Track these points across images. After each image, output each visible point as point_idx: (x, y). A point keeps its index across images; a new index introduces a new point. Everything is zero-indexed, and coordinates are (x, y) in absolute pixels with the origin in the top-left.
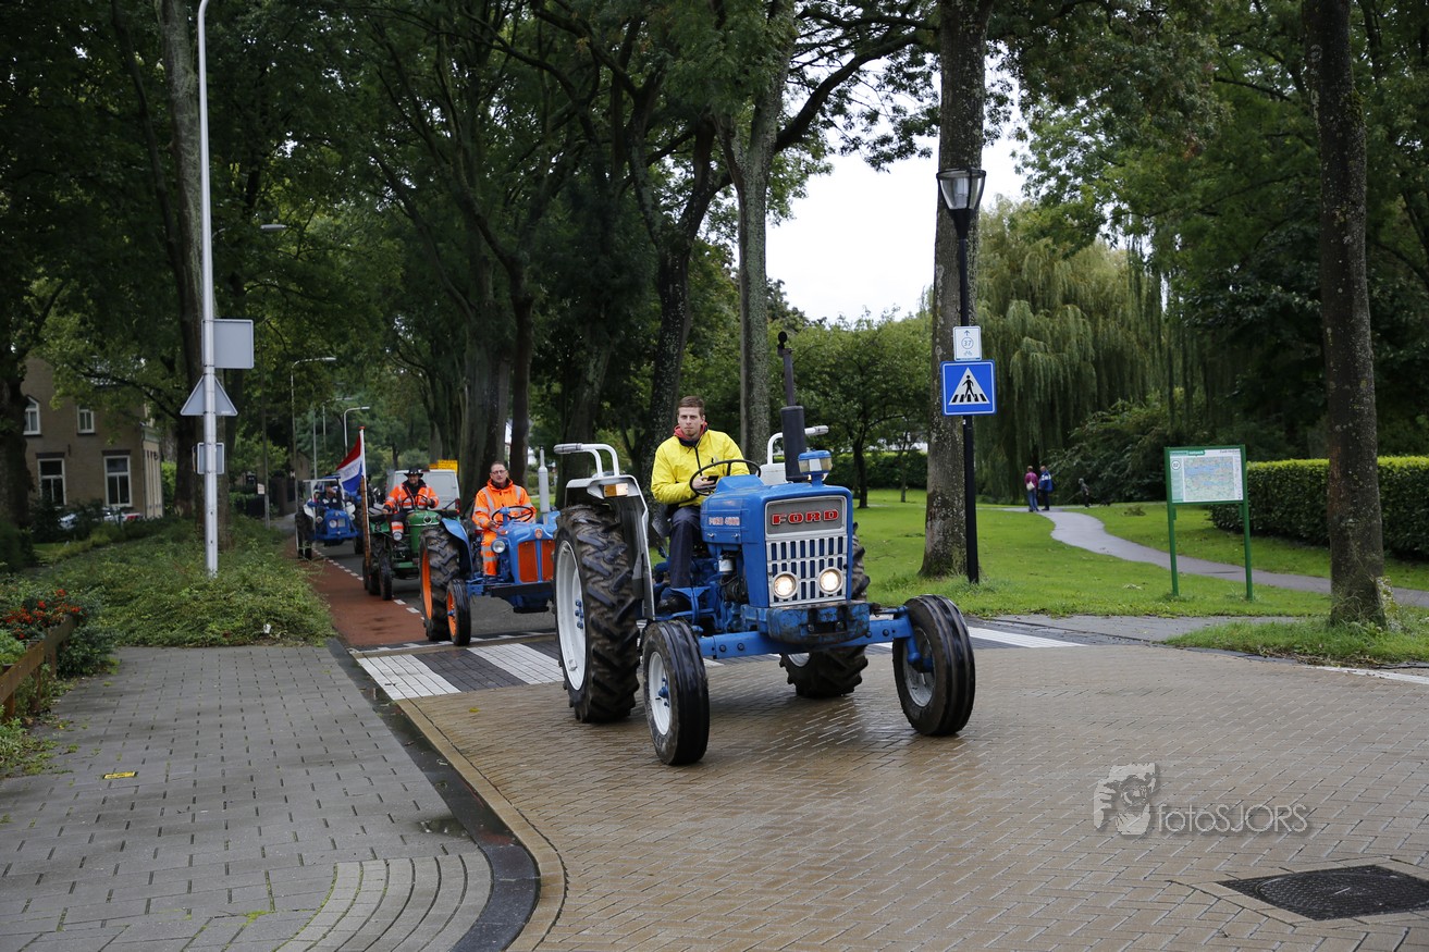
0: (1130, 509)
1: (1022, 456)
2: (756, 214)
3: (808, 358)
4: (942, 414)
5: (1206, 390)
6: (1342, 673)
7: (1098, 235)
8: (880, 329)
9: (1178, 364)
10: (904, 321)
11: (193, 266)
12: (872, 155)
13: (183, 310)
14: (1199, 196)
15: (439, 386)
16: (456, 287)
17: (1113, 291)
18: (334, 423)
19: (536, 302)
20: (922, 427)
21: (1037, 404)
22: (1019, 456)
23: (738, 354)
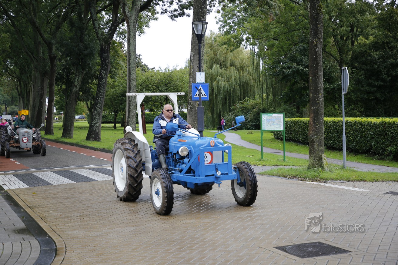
0: (249, 132)
1: (216, 114)
2: (133, 32)
3: (149, 80)
4: (192, 100)
5: (273, 95)
6: (311, 184)
7: (241, 45)
8: (172, 72)
9: (265, 87)
10: (180, 69)
12: (171, 15)
14: (273, 34)
15: (22, 84)
17: (246, 63)
19: (57, 58)
20: (185, 104)
21: (221, 98)
22: (215, 114)
23: (126, 78)
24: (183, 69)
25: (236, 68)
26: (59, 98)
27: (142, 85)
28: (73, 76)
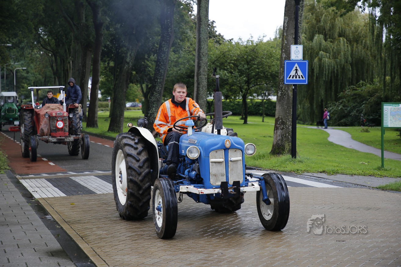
0: (363, 129)
3: (224, 56)
4: (284, 83)
7: (356, 6)
8: (257, 45)
9: (388, 66)
10: (268, 41)
15: (59, 60)
16: (68, 16)
17: (361, 32)
18: (10, 74)
19: (104, 25)
20: (273, 89)
21: (324, 81)
22: (315, 104)
23: (194, 53)
24: (272, 40)
25: (347, 40)
26: (106, 79)
27: (216, 62)
28: (124, 49)
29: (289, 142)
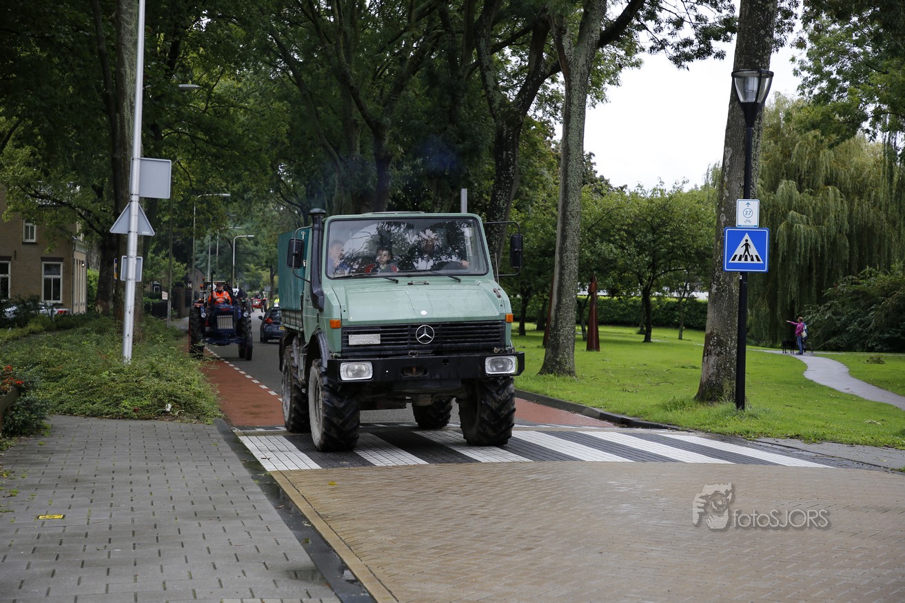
0: (872, 358)
1: (782, 307)
2: (579, 97)
3: (610, 218)
4: (722, 269)
7: (859, 130)
8: (671, 198)
10: (692, 191)
11: (125, 114)
12: (675, 55)
13: (114, 151)
16: (330, 144)
17: (868, 177)
18: (225, 246)
19: (394, 159)
20: (700, 280)
21: (797, 266)
22: (779, 308)
23: (554, 211)
24: (700, 189)
25: (840, 190)
27: (594, 228)
28: (427, 203)
29: (730, 380)
